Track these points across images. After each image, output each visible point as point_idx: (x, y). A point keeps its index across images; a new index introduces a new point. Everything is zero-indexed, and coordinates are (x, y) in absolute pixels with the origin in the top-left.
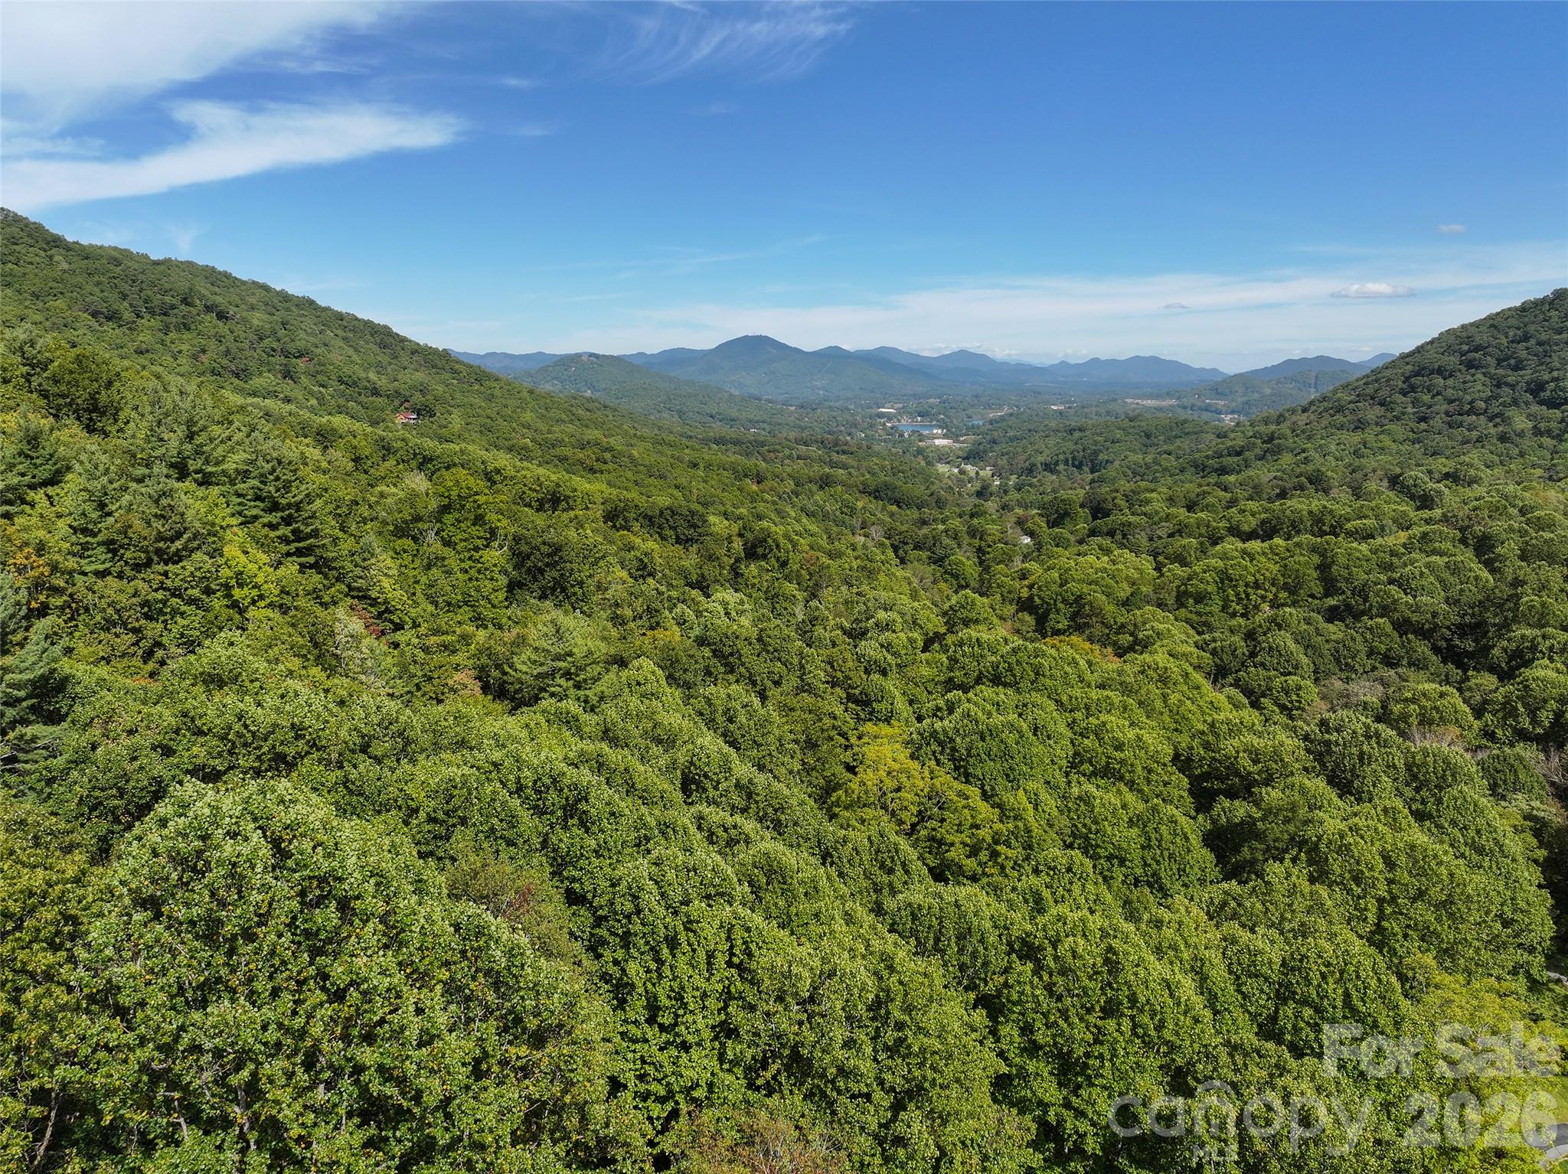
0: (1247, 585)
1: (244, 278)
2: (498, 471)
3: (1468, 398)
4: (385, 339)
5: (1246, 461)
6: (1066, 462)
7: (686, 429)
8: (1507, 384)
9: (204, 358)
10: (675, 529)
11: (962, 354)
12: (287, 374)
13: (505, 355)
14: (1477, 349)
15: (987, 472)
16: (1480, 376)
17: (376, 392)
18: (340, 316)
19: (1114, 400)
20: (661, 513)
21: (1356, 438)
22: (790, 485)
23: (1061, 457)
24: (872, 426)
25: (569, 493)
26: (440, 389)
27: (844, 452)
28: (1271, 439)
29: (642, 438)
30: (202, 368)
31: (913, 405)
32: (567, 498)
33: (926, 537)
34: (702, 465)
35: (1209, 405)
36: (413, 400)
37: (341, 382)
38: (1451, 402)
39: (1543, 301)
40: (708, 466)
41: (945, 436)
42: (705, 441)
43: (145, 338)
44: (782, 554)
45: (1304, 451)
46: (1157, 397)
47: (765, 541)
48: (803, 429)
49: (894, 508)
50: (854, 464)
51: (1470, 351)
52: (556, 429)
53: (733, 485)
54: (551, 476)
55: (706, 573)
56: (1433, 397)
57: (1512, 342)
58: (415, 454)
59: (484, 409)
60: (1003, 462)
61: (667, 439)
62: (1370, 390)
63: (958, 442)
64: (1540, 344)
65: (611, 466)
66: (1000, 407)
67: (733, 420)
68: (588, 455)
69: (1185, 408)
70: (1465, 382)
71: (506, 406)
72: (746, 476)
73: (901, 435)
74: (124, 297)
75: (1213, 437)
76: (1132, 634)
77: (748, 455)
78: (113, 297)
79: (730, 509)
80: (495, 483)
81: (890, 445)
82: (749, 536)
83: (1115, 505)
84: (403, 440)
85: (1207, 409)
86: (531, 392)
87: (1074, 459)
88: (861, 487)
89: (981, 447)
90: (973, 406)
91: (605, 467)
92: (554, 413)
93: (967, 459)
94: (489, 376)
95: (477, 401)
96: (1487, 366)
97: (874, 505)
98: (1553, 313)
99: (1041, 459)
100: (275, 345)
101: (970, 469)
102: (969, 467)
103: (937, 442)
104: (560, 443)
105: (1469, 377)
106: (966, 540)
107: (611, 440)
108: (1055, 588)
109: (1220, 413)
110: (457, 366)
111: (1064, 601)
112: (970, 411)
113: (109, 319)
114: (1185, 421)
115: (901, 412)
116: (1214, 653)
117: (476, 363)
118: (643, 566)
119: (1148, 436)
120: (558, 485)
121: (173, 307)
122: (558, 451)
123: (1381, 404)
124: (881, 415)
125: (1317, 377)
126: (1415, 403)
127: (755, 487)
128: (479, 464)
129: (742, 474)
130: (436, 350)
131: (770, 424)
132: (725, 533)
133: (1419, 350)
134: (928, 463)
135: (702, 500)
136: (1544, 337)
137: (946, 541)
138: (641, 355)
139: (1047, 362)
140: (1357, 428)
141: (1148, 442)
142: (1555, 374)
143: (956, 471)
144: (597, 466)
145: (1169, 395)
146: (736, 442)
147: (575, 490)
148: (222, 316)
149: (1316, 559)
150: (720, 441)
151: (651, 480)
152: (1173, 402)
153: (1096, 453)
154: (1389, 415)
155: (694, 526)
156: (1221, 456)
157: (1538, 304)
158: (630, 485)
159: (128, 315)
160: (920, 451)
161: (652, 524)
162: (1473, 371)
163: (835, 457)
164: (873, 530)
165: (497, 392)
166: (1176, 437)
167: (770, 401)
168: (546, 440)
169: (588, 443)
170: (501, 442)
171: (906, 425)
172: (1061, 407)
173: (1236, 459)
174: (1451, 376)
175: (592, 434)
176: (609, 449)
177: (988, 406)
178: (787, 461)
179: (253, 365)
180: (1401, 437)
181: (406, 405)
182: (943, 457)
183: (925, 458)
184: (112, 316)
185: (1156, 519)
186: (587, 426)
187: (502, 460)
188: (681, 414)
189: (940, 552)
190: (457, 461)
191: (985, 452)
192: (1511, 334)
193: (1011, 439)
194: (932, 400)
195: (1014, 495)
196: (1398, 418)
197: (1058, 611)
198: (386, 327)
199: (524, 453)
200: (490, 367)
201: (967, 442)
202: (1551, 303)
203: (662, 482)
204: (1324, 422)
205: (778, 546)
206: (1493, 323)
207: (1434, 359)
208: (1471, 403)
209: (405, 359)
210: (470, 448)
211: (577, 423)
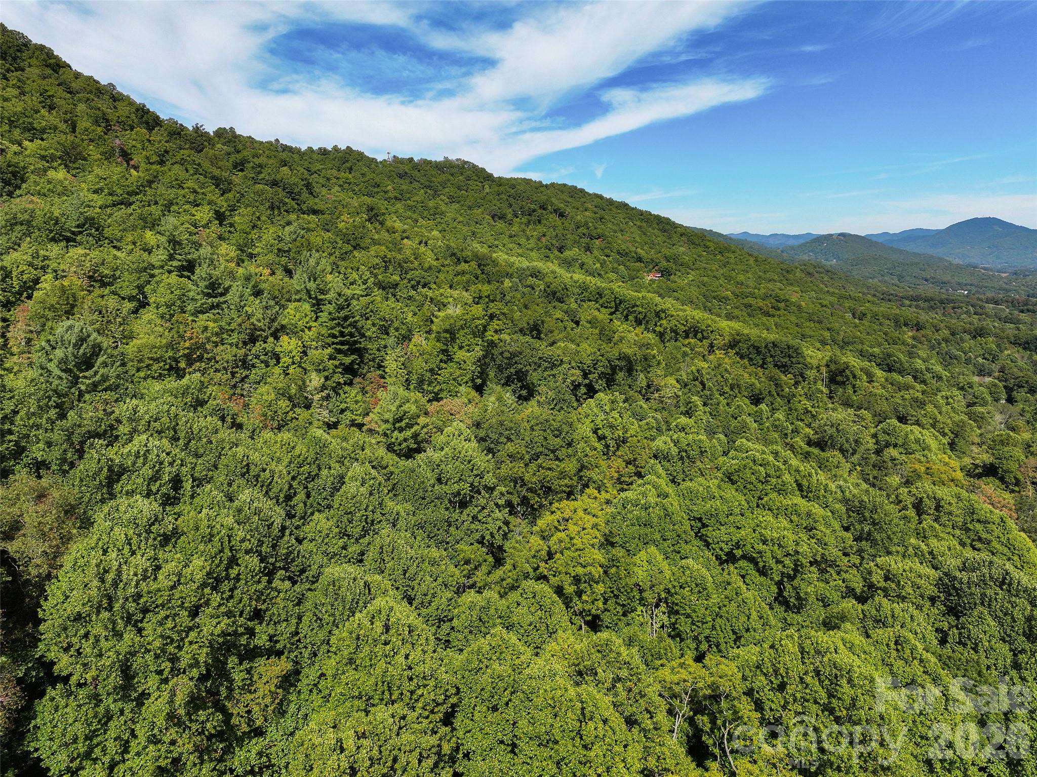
1: (591, 192)
4: (665, 225)
9: (544, 240)
12: (588, 249)
17: (640, 260)
18: (641, 213)
20: (766, 345)
25: (704, 328)
30: (540, 245)
32: (702, 331)
36: (660, 265)
37: (619, 253)
43: (515, 228)
44: (857, 383)
47: (844, 371)
67: (945, 283)
68: (766, 304)
74: (511, 206)
78: (505, 205)
82: (833, 367)
88: (1012, 339)
100: (585, 231)
110: (708, 243)
113: (500, 218)
120: (698, 322)
121: (534, 211)
122: (746, 301)
127: (911, 334)
129: (899, 323)
131: (976, 287)
132: (816, 364)
138: (886, 234)
144: (772, 311)
147: (709, 326)
148: (562, 215)
151: (809, 324)
158: (792, 326)
159: (509, 216)
165: (732, 261)
167: (984, 269)
168: (742, 293)
170: (708, 293)
176: (785, 301)
179: (569, 243)
181: (656, 268)
184: (502, 217)
199: (724, 301)
205: (854, 377)
209: (675, 238)
211: (785, 282)
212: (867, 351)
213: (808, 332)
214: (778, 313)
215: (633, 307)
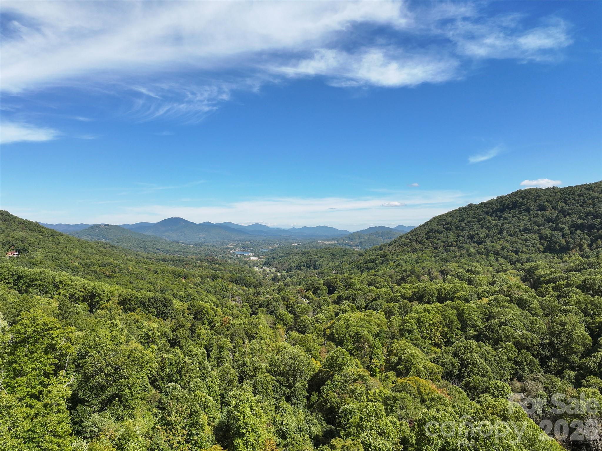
0: (430, 325)
2: (61, 282)
3: (450, 241)
5: (376, 264)
6: (304, 265)
7: (149, 255)
8: (461, 236)
10: (156, 308)
11: (257, 225)
13: (66, 225)
14: (448, 223)
15: (273, 270)
16: (451, 233)
19: (315, 242)
20: (149, 300)
21: (415, 256)
22: (199, 279)
23: (302, 263)
24: (225, 252)
25: (100, 292)
26: (32, 240)
27: (217, 264)
28: (384, 256)
29: (131, 260)
31: (240, 244)
32: (99, 295)
33: (264, 301)
34: (159, 272)
35: (348, 243)
36: (16, 246)
38: (444, 242)
39: (465, 208)
40: (163, 272)
41: (254, 256)
42: (158, 260)
44: (210, 317)
45: (397, 260)
46: (329, 240)
47: (202, 311)
48: (197, 254)
49: (244, 287)
50: (223, 268)
51: (446, 224)
52: (90, 257)
53: (176, 281)
54: (90, 284)
55: (179, 334)
56: (437, 240)
57: (459, 221)
58: (13, 275)
59: (54, 249)
60: (279, 266)
61: (142, 260)
62: (415, 238)
63: (260, 258)
64: (468, 222)
65: (118, 274)
66: (273, 245)
67: (168, 251)
68: (107, 270)
69: (340, 244)
70: (447, 235)
71: (66, 247)
72: (179, 276)
73: (237, 256)
75: (357, 255)
76: (396, 356)
77: (177, 266)
79: (176, 292)
80: (59, 288)
81: (233, 260)
82: (193, 309)
83: (337, 284)
84: (6, 267)
85: (347, 244)
86: (79, 241)
87: (307, 264)
88: (230, 279)
89: (270, 260)
90: (263, 244)
91: (115, 275)
92: (89, 250)
93: (264, 265)
94: (58, 234)
95: (52, 245)
96: (453, 230)
97: (235, 287)
98: (470, 212)
99: (294, 264)
101: (267, 269)
102: (266, 268)
103: (252, 258)
104: (93, 264)
105: (448, 234)
106: (281, 301)
107: (117, 262)
108: (344, 329)
109: (352, 246)
110: (42, 230)
111: (350, 336)
112: (262, 246)
114: (346, 249)
115: (235, 247)
116: (442, 365)
117: (52, 228)
118: (148, 337)
119: (333, 255)
120: (95, 288)
122: (92, 268)
123: (420, 243)
124: (228, 248)
125: (382, 233)
126: (432, 242)
127: (183, 281)
128: (50, 279)
129: (178, 275)
130: (32, 222)
131: (183, 252)
132: (181, 308)
133: (426, 224)
134: (250, 267)
135: (162, 289)
136: (469, 220)
137: (274, 303)
138: (127, 225)
139: (288, 228)
140: (413, 252)
141: (334, 257)
142: (476, 232)
143: (261, 270)
144: (112, 274)
145: (333, 240)
146: (171, 261)
147: (104, 290)
149: (455, 312)
150: (164, 260)
151: (138, 280)
152: (335, 242)
153: (315, 262)
154: (424, 247)
155: (166, 306)
156: (366, 263)
157: (464, 208)
158: (128, 283)
160: (246, 262)
161: (144, 306)
162: (449, 231)
163: (214, 266)
164: (237, 298)
165: (61, 241)
166: (343, 255)
167: (182, 243)
168: (86, 263)
169: (107, 264)
170: (62, 265)
171: (238, 251)
172: (296, 244)
173: (373, 264)
174: (441, 233)
175: (108, 259)
176: (118, 266)
177: (269, 244)
178: (195, 268)
180: (430, 255)
181: (13, 248)
182: (256, 264)
183: (249, 265)
185: (365, 292)
186: (105, 255)
187: (64, 276)
188: (145, 249)
189: (272, 308)
190: (38, 278)
191: (271, 262)
192: (458, 218)
193: (281, 257)
194: (247, 242)
195: (288, 279)
196: (427, 248)
197: (347, 341)
198: (6, 212)
199: (74, 271)
200: (58, 230)
201: (263, 259)
202: (468, 208)
203: (143, 281)
204: (401, 250)
205: (208, 314)
206: (451, 214)
207: (433, 226)
208: (451, 242)
209: (15, 226)
210: (46, 270)
211: (101, 254)
212: (177, 294)
213: (140, 286)
214: (116, 275)
215: (32, 281)
